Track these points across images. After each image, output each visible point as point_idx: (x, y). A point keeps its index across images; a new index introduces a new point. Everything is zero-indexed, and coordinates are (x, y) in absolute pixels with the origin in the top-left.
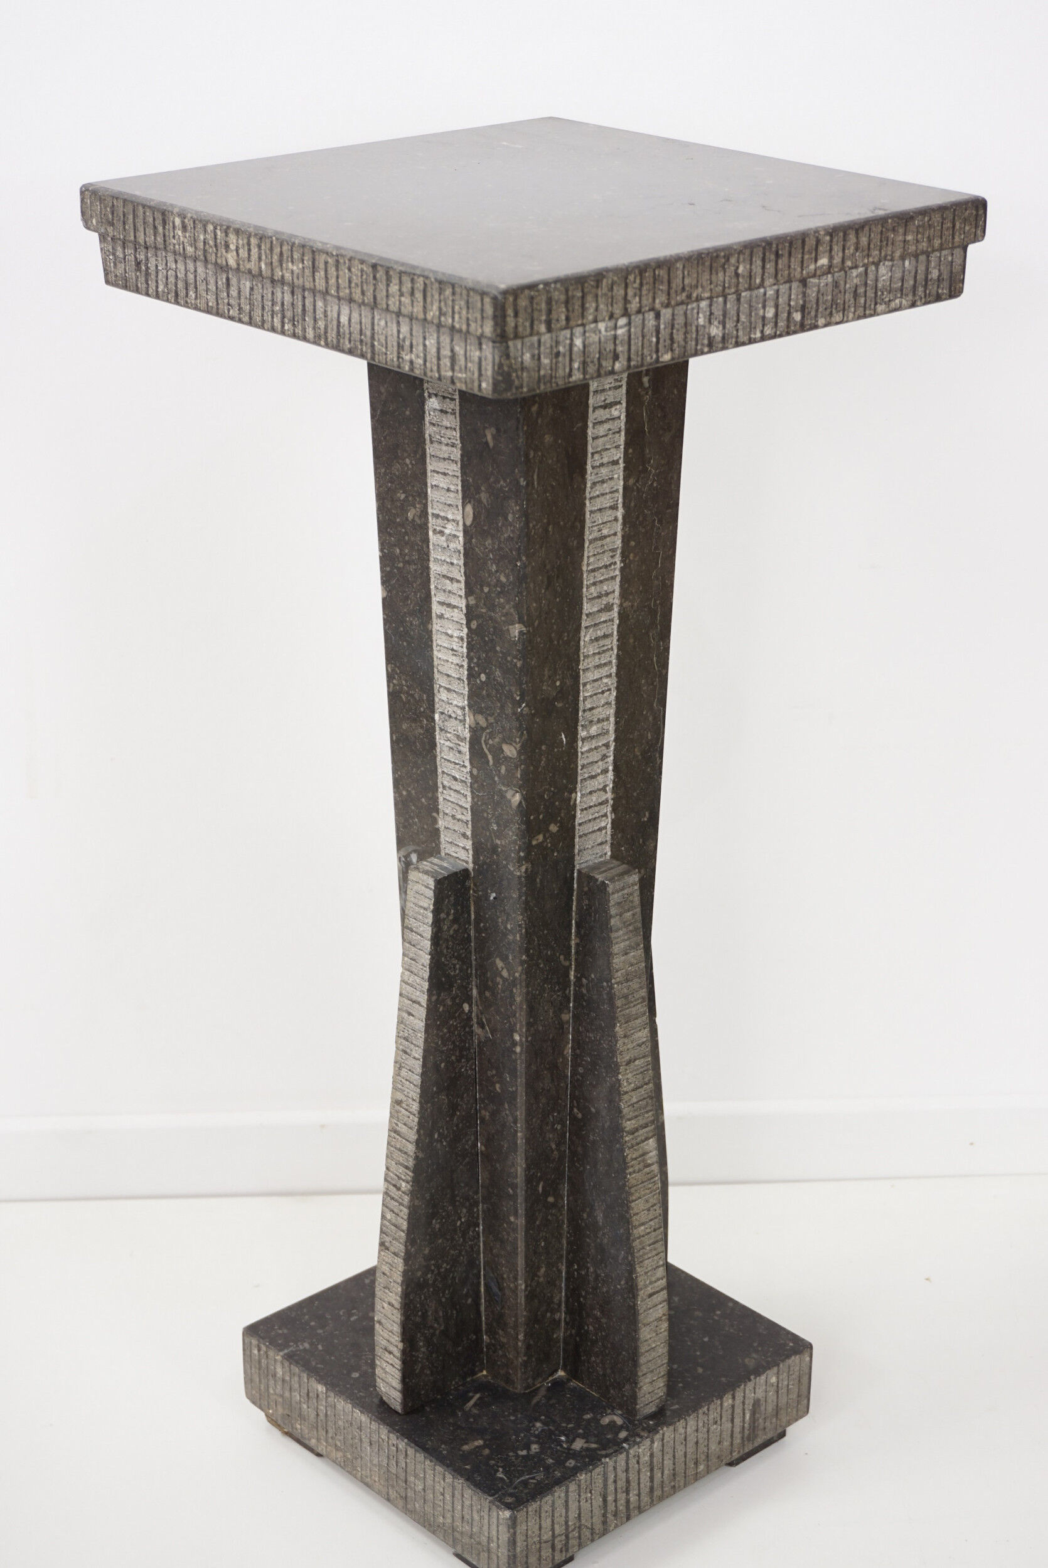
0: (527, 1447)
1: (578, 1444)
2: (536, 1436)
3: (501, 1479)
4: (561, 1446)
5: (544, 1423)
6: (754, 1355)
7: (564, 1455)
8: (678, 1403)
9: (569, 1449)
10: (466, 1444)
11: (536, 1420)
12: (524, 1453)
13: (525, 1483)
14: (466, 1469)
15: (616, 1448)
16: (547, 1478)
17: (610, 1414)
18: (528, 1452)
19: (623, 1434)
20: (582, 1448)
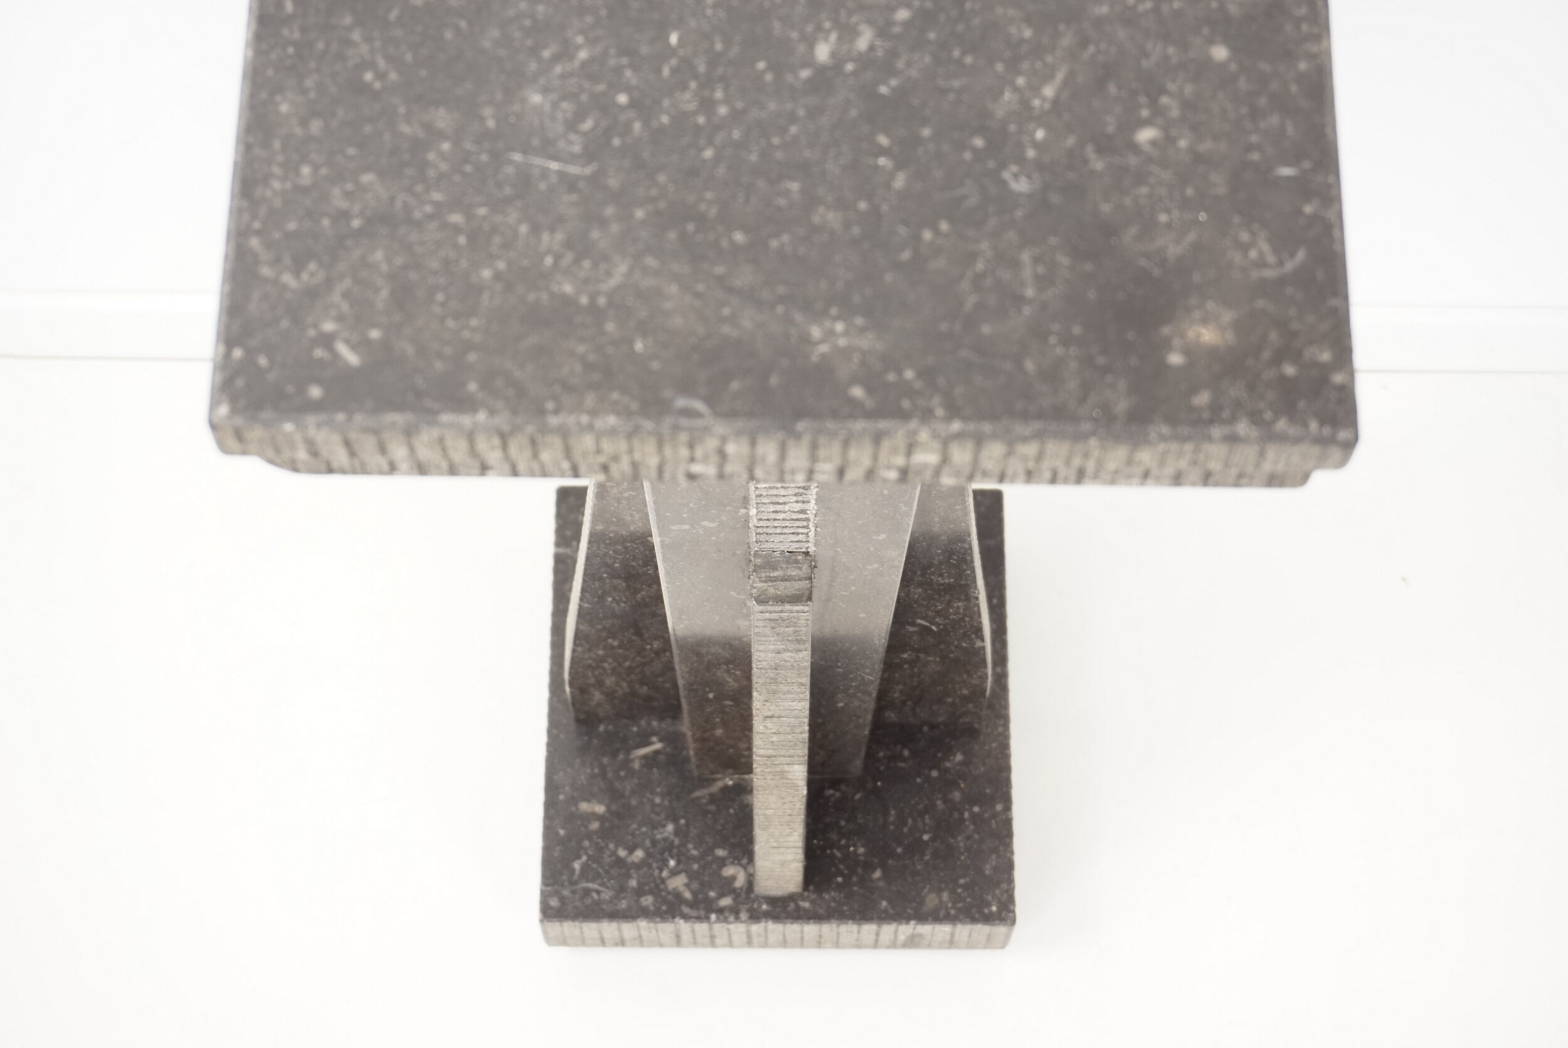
0: (631, 850)
1: (678, 883)
2: (654, 843)
3: (573, 871)
4: (661, 870)
5: (677, 832)
6: (945, 896)
7: (652, 885)
8: (813, 902)
9: (663, 881)
10: (589, 801)
11: (675, 820)
12: (622, 853)
13: (587, 892)
14: (557, 834)
15: (702, 913)
16: (611, 902)
17: (741, 865)
18: (627, 856)
19: (726, 902)
20: (674, 889)
